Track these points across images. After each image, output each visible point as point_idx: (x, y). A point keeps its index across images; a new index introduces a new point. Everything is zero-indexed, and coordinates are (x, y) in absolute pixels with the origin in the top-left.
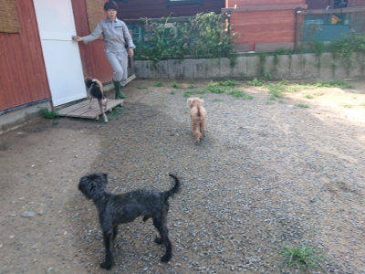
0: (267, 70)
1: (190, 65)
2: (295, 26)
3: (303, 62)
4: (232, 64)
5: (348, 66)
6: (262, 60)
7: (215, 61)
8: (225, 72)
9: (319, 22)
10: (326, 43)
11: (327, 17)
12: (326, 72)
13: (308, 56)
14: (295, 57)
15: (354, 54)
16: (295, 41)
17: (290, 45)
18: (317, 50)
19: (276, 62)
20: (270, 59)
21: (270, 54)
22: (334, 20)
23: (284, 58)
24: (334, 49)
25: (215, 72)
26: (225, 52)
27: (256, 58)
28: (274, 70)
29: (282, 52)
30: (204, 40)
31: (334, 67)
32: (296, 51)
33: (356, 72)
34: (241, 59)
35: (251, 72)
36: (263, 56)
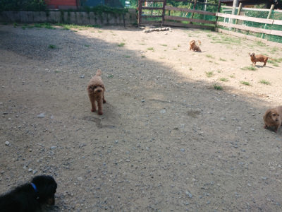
1: (24, 15)
3: (82, 16)
4: (48, 15)
5: (101, 19)
6: (62, 14)
7: (38, 13)
8: (44, 19)
10: (91, 7)
12: (93, 21)
13: (84, 13)
14: (78, 13)
16: (77, 5)
17: (75, 7)
18: (88, 11)
19: (69, 15)
20: (66, 13)
21: (65, 11)
23: (73, 13)
24: (95, 10)
25: (39, 19)
26: (42, 8)
27: (59, 13)
28: (69, 19)
29: (71, 10)
31: (96, 19)
32: (76, 11)
33: (105, 22)
34: (52, 13)
35: (58, 19)
36: (62, 12)
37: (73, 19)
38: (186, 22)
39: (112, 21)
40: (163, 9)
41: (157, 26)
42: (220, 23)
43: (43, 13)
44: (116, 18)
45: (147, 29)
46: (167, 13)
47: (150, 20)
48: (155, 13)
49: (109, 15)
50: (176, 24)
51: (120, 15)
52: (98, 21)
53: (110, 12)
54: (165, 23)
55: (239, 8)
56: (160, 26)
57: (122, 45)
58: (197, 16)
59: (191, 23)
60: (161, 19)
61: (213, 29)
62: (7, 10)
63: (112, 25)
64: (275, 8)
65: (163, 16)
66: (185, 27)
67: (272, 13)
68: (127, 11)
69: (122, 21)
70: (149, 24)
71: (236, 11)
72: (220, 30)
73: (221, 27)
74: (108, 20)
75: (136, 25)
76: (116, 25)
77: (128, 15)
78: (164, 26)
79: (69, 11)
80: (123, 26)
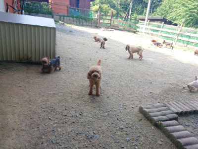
2: (68, 10)
3: (70, 20)
4: (53, 17)
5: (80, 22)
7: (48, 15)
9: (73, 10)
10: (75, 16)
11: (75, 9)
12: (75, 23)
13: (71, 18)
14: (68, 18)
15: (81, 20)
17: (67, 15)
18: (73, 17)
19: (64, 18)
20: (62, 17)
22: (77, 10)
23: (65, 18)
26: (51, 13)
27: (58, 17)
28: (63, 20)
30: (45, 9)
32: (68, 16)
33: (81, 24)
34: (55, 16)
36: (60, 16)
37: (65, 21)
38: (121, 28)
39: (85, 24)
40: (111, 20)
42: (138, 30)
43: (50, 16)
44: (87, 22)
45: (102, 29)
46: (112, 22)
47: (103, 25)
48: (106, 21)
49: (83, 21)
50: (117, 28)
51: (89, 21)
52: (78, 23)
53: (85, 19)
54: (112, 27)
55: (148, 23)
56: (109, 28)
57: (97, 34)
58: (127, 25)
59: (124, 28)
60: (109, 25)
61: (135, 32)
62: (33, 13)
63: (85, 25)
64: (164, 24)
65: (110, 24)
66: (121, 30)
67: (163, 26)
68: (92, 19)
69: (90, 24)
71: (147, 24)
72: (138, 33)
73: (139, 32)
74: (83, 23)
75: (96, 27)
76: (87, 26)
77: (93, 21)
78: (111, 28)
79: (64, 16)
80: (91, 26)
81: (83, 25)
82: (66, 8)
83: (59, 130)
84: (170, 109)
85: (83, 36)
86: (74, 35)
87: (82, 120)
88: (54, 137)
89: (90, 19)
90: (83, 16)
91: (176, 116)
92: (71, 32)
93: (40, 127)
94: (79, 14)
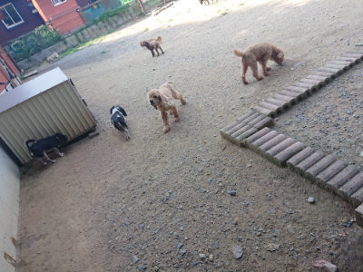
0: (82, 39)
2: (81, 16)
3: (93, 30)
4: (65, 43)
5: (110, 24)
6: (77, 36)
7: (57, 45)
8: (64, 48)
9: (89, 11)
10: (97, 18)
11: (91, 7)
12: (104, 30)
13: (94, 27)
14: (89, 29)
15: (110, 19)
16: (84, 22)
17: (84, 25)
18: (95, 22)
19: (82, 34)
20: (79, 34)
21: (78, 32)
22: (95, 7)
23: (85, 31)
24: (101, 19)
26: (59, 39)
27: (73, 36)
28: (84, 38)
30: (46, 38)
31: (106, 27)
32: (87, 27)
33: (114, 25)
34: (68, 39)
35: (76, 42)
36: (75, 34)
37: (87, 36)
39: (120, 22)
41: (161, 6)
43: (61, 43)
44: (122, 17)
45: (154, 12)
47: (152, 3)
49: (115, 18)
51: (124, 13)
52: (109, 28)
53: (116, 14)
56: (164, 4)
57: (147, 30)
62: (33, 54)
63: (121, 25)
68: (127, 6)
69: (129, 17)
70: (153, 7)
74: (116, 22)
75: (142, 15)
76: (126, 23)
77: (130, 9)
78: (167, 3)
79: (81, 30)
80: (132, 20)
81: (118, 27)
82: (77, 15)
83: (130, 209)
84: (260, 114)
85: (126, 50)
86: (111, 56)
87: (153, 185)
88: (126, 219)
89: (123, 8)
90: (110, 10)
91: (268, 119)
92: (104, 53)
93: (108, 216)
94: (103, 11)
